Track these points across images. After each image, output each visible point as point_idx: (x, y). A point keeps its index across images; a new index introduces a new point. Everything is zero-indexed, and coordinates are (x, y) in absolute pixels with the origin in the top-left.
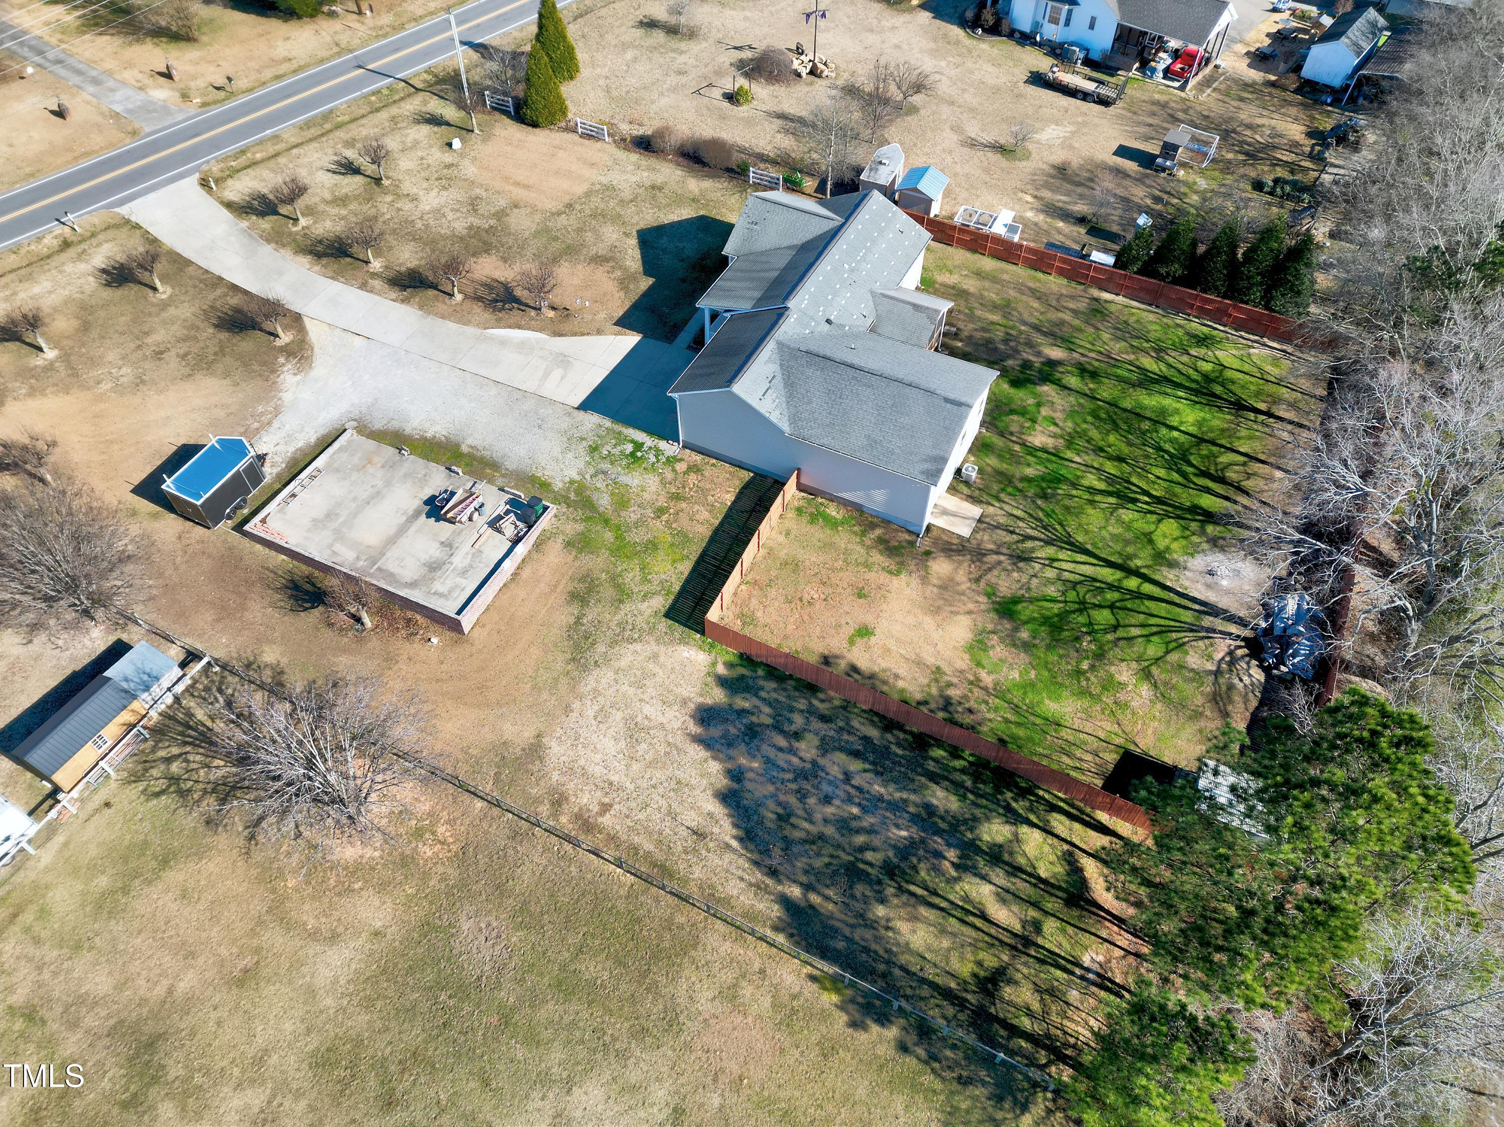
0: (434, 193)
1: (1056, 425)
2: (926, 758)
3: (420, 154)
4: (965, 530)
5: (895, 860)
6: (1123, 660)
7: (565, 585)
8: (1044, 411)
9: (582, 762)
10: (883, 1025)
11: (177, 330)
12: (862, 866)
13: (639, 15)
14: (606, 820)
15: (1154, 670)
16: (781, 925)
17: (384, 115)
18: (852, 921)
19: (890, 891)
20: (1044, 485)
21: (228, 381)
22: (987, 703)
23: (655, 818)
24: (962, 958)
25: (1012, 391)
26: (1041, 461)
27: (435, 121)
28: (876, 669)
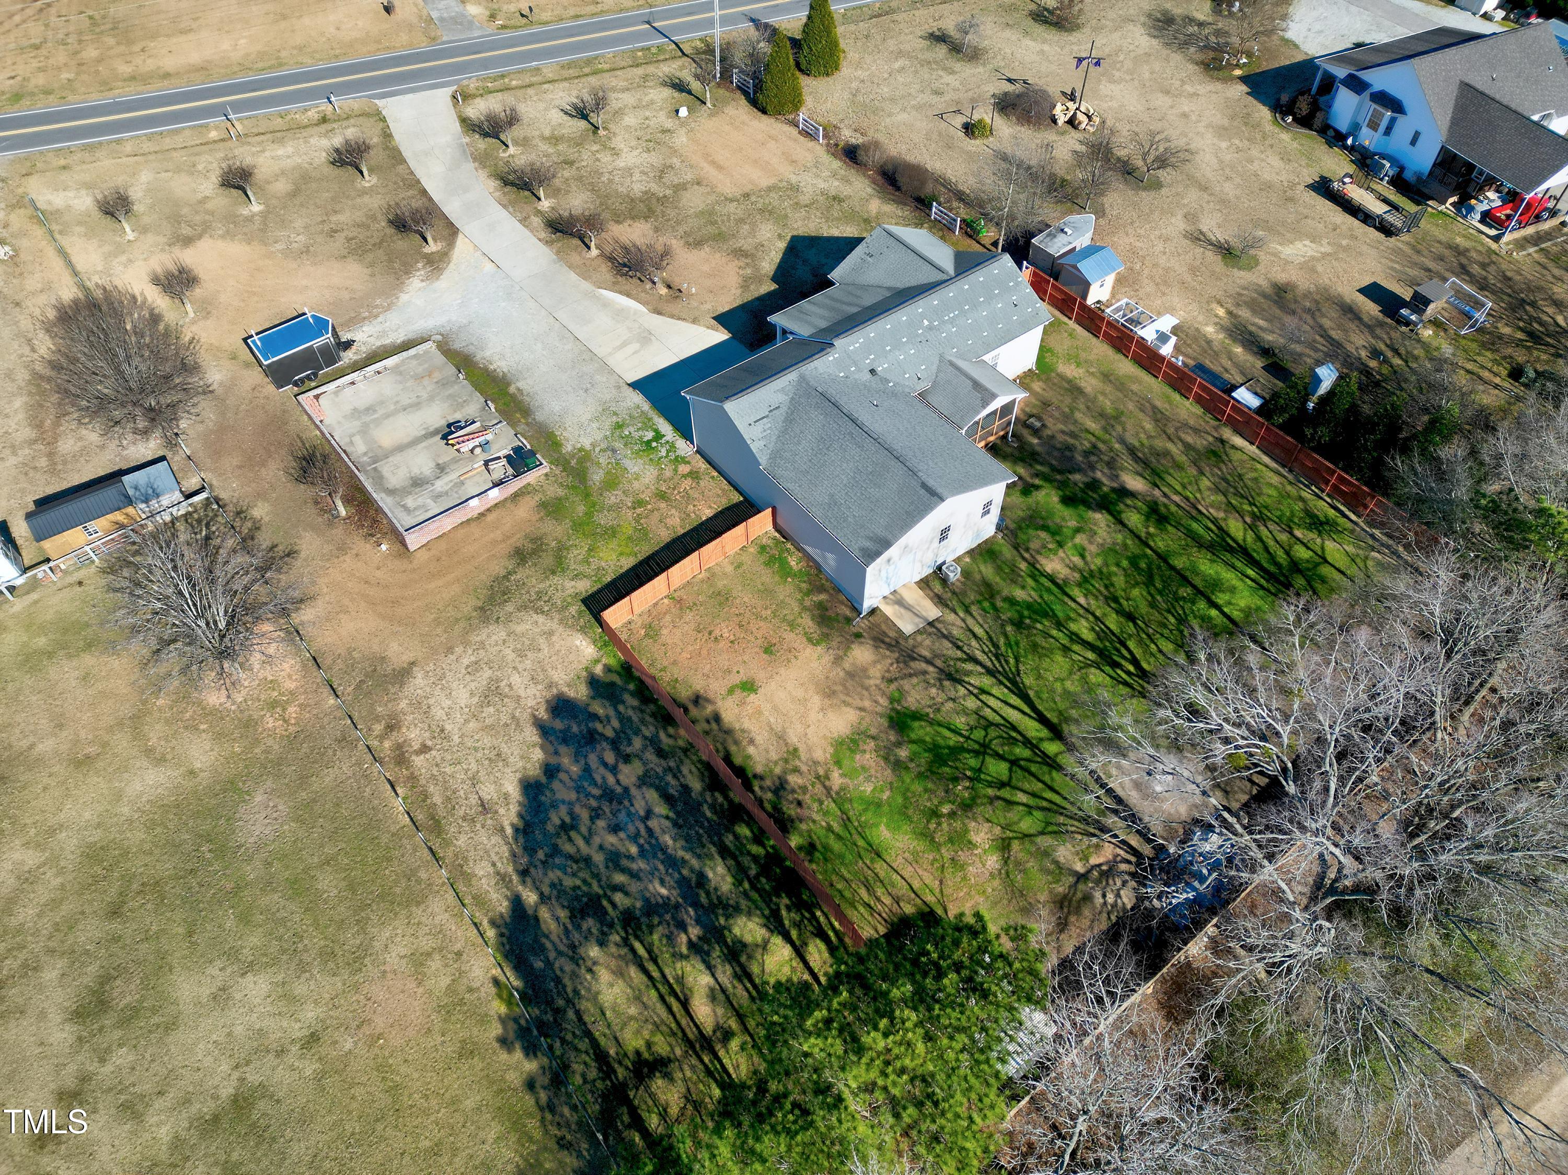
0: (636, 153)
1: (1083, 556)
2: (729, 830)
3: (647, 114)
4: (907, 626)
5: (638, 913)
6: (988, 821)
7: (517, 540)
8: (1079, 539)
9: (431, 701)
10: (527, 1055)
11: (359, 216)
12: (605, 903)
13: (933, 27)
14: (418, 761)
15: (1016, 845)
16: (499, 921)
17: (640, 71)
18: (562, 948)
19: (615, 938)
20: (1026, 613)
21: (368, 271)
22: (821, 802)
23: (458, 777)
24: (638, 1032)
25: (1060, 508)
26: (1040, 587)
27: (680, 87)
28: (737, 726)
